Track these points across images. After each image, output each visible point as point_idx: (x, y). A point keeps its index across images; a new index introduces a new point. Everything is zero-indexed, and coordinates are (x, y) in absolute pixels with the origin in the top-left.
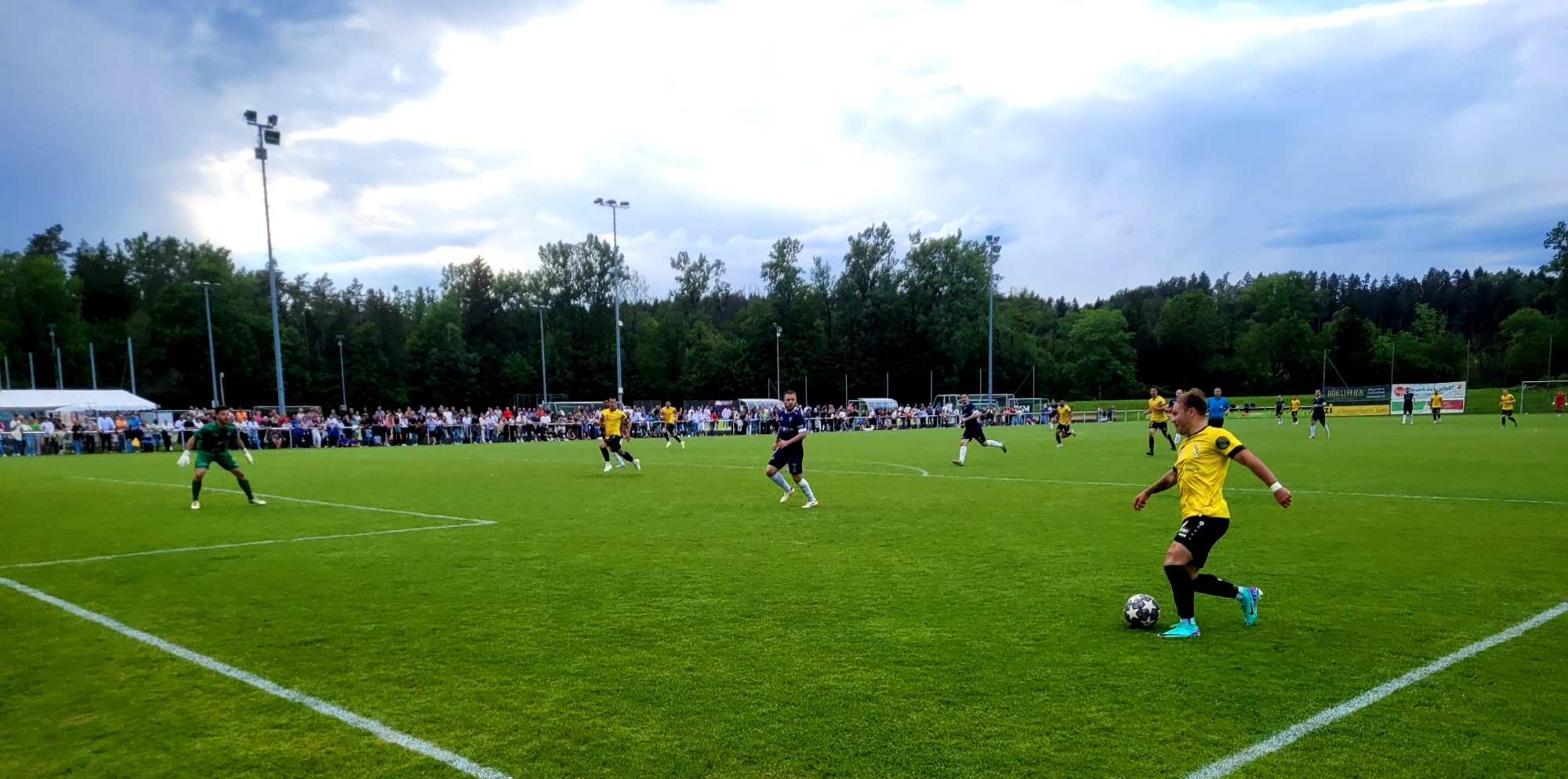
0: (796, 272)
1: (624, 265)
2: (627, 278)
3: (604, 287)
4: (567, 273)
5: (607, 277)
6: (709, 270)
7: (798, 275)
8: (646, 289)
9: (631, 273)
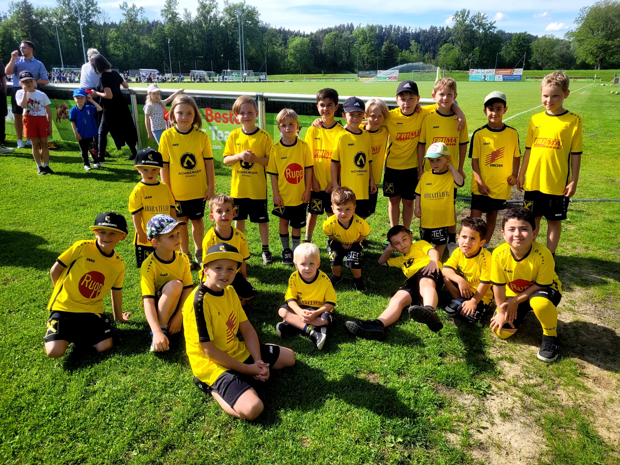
0: (177, 14)
1: (98, 6)
2: (100, 12)
3: (89, 16)
4: (70, 8)
5: (90, 12)
6: (138, 11)
7: (178, 16)
8: (109, 18)
9: (101, 10)
